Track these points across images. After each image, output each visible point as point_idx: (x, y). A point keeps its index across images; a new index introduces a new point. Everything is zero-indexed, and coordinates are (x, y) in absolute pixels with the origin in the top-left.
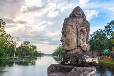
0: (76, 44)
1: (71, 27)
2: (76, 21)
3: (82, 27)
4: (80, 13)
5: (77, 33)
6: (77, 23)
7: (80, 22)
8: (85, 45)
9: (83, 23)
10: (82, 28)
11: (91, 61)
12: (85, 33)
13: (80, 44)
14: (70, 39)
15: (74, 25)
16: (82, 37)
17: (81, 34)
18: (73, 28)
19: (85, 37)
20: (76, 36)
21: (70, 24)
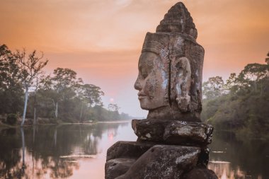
0: (167, 96)
1: (156, 57)
2: (167, 44)
3: (181, 56)
4: (182, 22)
5: (170, 71)
6: (170, 48)
7: (175, 46)
8: (185, 100)
9: (184, 48)
10: (181, 59)
11: (189, 133)
12: (187, 72)
13: (176, 97)
14: (153, 84)
15: (164, 52)
16: (181, 81)
17: (178, 73)
18: (161, 60)
19: (186, 80)
20: (166, 78)
21: (155, 49)
